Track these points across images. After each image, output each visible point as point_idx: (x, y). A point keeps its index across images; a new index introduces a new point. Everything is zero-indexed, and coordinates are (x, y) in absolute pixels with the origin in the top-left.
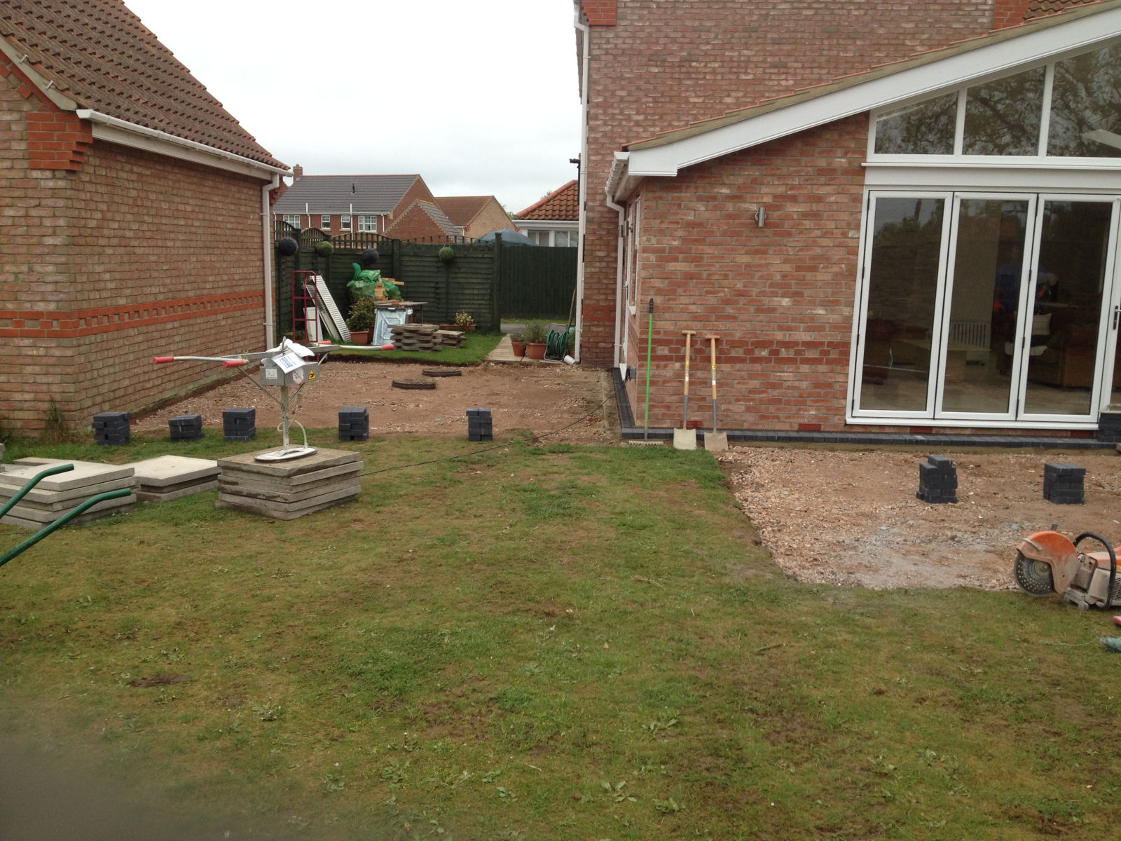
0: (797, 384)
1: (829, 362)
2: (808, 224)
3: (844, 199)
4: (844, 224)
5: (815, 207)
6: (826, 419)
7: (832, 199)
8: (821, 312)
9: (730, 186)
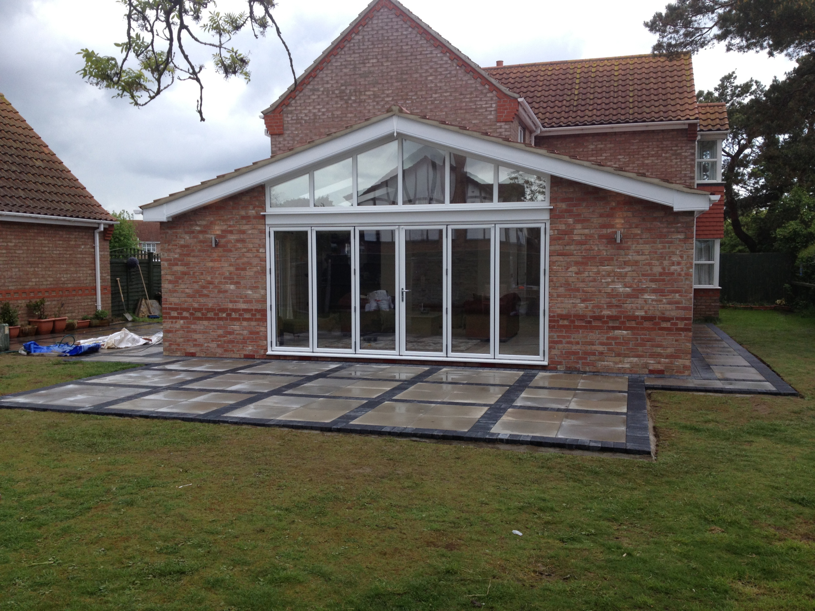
0: (241, 332)
1: (257, 320)
2: (239, 245)
3: (256, 232)
4: (257, 245)
5: (242, 236)
6: (257, 352)
7: (250, 232)
8: (250, 292)
9: (200, 226)
